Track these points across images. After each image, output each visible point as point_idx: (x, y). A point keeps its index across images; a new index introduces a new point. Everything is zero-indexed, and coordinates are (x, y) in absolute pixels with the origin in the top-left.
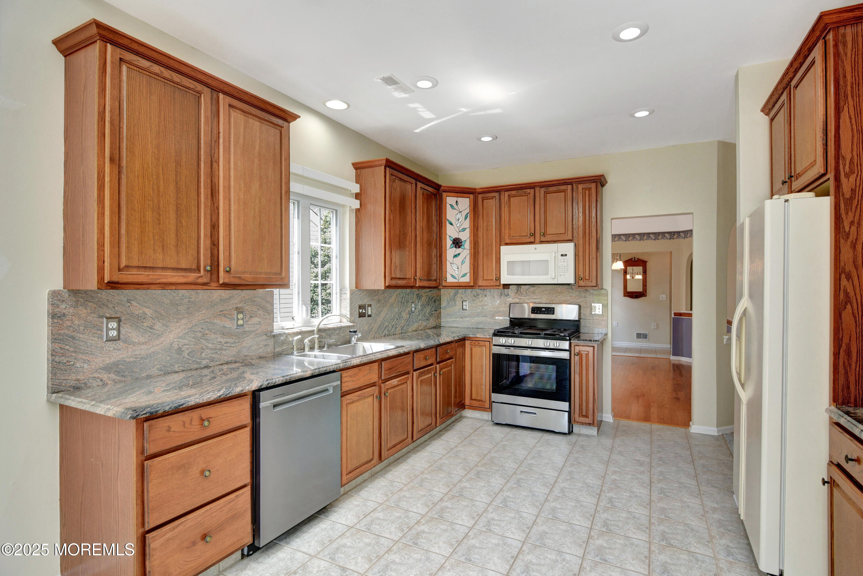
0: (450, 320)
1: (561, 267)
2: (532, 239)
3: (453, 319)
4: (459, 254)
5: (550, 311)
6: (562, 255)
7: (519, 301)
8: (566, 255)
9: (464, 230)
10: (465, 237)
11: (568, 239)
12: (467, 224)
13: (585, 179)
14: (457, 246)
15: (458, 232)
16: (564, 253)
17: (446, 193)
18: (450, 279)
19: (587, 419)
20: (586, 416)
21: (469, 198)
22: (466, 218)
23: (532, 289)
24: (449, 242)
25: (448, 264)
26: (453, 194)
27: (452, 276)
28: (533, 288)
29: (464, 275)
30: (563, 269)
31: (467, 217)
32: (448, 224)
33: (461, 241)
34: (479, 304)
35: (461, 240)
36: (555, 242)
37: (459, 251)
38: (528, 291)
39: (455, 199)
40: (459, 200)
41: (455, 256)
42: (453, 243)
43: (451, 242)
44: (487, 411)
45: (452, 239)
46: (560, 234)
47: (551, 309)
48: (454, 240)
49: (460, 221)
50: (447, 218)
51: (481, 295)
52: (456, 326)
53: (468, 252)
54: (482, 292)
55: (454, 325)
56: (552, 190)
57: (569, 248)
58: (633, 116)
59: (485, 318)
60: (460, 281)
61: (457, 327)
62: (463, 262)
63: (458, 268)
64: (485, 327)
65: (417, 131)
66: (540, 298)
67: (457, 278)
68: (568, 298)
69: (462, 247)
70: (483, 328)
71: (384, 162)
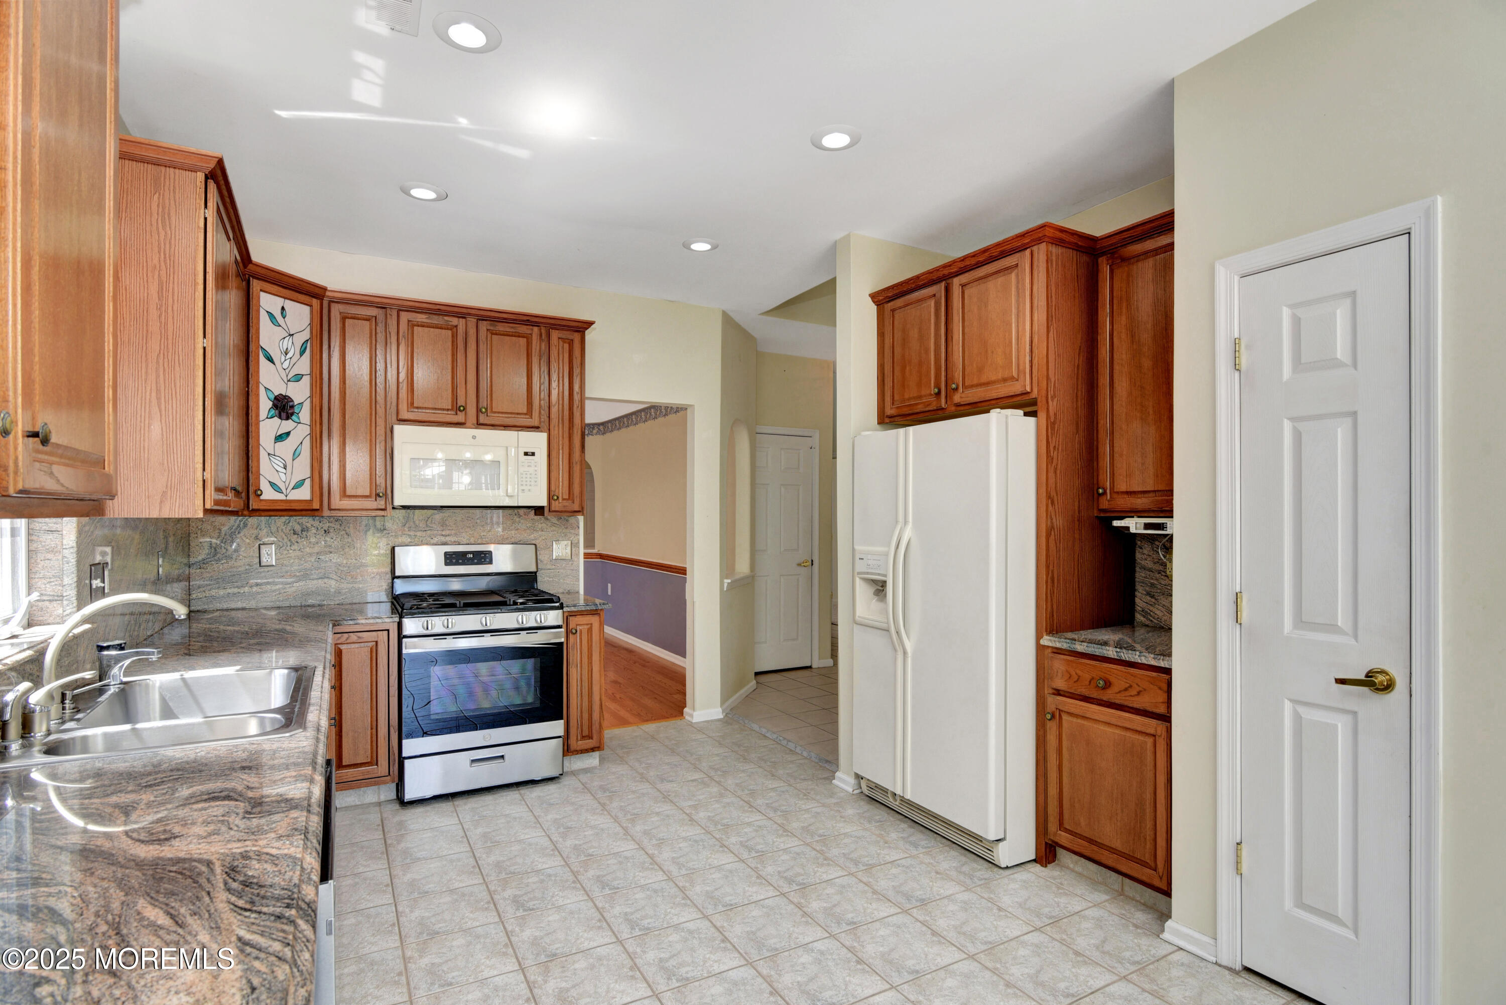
0: (222, 592)
1: (524, 476)
2: (460, 418)
3: (229, 591)
4: (288, 434)
5: (482, 558)
6: (526, 454)
7: (409, 540)
8: (533, 454)
9: (298, 378)
10: (300, 393)
11: (533, 425)
12: (304, 365)
13: (564, 323)
14: (284, 415)
15: (286, 381)
16: (530, 450)
17: (261, 283)
18: (268, 494)
19: (591, 740)
20: (590, 737)
21: (311, 306)
22: (302, 353)
23: (438, 516)
24: (265, 405)
25: (263, 455)
26: (275, 288)
27: (272, 484)
28: (441, 514)
29: (299, 484)
30: (528, 480)
31: (306, 348)
32: (262, 359)
33: (291, 404)
34: (308, 550)
35: (292, 401)
36: (506, 427)
37: (287, 425)
38: (430, 520)
39: (279, 302)
40: (289, 304)
41: (280, 438)
42: (275, 406)
43: (270, 404)
44: (385, 783)
45: (272, 397)
46: (518, 414)
47: (485, 554)
48: (276, 398)
49: (289, 356)
50: (262, 343)
51: (314, 531)
52: (239, 605)
53: (307, 430)
54: (316, 523)
55: (233, 606)
56: (501, 329)
57: (538, 441)
58: (687, 246)
59: (326, 580)
60: (289, 498)
61: (243, 609)
62: (296, 455)
63: (285, 468)
64: (325, 603)
65: (283, 114)
66: (456, 534)
67: (284, 491)
68: (513, 532)
69: (294, 417)
70: (319, 605)
71: (212, 165)
